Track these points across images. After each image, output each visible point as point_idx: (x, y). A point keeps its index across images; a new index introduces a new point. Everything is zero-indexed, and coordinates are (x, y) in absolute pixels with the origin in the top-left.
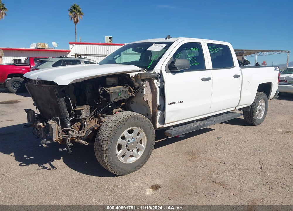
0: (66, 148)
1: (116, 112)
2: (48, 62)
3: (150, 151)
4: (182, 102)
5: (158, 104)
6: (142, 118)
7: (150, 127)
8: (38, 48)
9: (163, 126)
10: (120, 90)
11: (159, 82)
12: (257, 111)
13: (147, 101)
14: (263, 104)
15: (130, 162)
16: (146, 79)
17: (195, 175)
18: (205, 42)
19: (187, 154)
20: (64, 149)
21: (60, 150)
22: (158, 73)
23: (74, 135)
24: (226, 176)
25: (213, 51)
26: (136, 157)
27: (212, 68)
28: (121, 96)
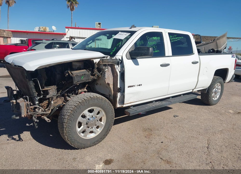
0: (32, 124)
1: (82, 92)
2: (41, 44)
3: (109, 128)
4: (141, 85)
5: (119, 86)
6: (102, 99)
7: (109, 107)
8: (41, 31)
9: (123, 106)
10: (83, 74)
11: (120, 68)
12: (213, 93)
13: (108, 84)
14: (219, 87)
15: (90, 137)
16: (108, 64)
17: (147, 152)
18: (166, 31)
19: (145, 130)
20: (31, 124)
21: (27, 125)
22: (119, 59)
23: (39, 112)
24: (174, 153)
25: (173, 40)
26: (95, 133)
27: (172, 55)
28: (84, 79)
